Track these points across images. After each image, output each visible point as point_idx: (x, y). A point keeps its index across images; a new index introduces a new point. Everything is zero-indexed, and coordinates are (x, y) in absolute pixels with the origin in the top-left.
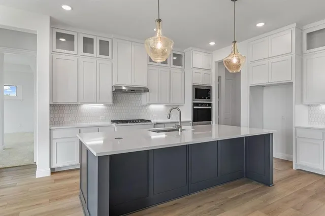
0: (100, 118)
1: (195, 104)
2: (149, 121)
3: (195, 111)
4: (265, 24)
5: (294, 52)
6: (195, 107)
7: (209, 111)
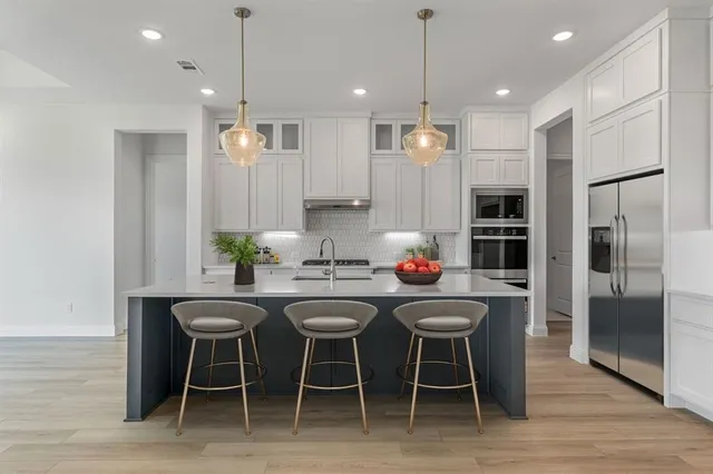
0: (292, 256)
1: (474, 231)
2: (367, 263)
3: (475, 245)
4: (575, 33)
5: (665, 88)
6: (475, 237)
7: (524, 245)
